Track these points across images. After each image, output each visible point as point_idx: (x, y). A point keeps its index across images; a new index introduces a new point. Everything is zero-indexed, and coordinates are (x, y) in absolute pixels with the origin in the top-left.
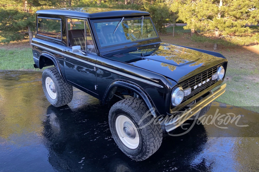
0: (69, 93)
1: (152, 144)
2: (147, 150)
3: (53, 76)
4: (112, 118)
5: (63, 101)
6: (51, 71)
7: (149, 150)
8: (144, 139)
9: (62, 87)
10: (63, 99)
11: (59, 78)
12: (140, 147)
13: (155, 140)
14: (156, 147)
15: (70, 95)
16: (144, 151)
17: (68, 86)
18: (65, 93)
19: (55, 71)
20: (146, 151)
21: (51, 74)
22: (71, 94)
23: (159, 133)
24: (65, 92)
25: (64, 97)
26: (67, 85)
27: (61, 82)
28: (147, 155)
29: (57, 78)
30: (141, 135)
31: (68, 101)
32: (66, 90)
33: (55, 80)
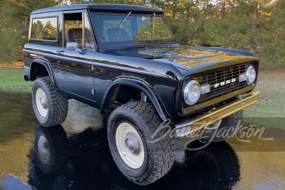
0: (63, 107)
1: (161, 158)
2: (155, 167)
3: (45, 85)
4: (111, 128)
5: (55, 118)
6: (43, 80)
7: (156, 166)
8: (150, 151)
9: (55, 99)
10: (56, 115)
11: (52, 89)
12: (145, 164)
13: (165, 153)
14: (166, 163)
15: (64, 110)
16: (150, 169)
17: (62, 99)
18: (57, 108)
19: (48, 81)
20: (153, 167)
21: (43, 84)
22: (66, 109)
23: (169, 144)
24: (58, 106)
25: (56, 113)
26: (61, 97)
27: (54, 93)
28: (154, 174)
29: (49, 88)
30: (147, 146)
31: (61, 119)
32: (60, 103)
33: (46, 91)
